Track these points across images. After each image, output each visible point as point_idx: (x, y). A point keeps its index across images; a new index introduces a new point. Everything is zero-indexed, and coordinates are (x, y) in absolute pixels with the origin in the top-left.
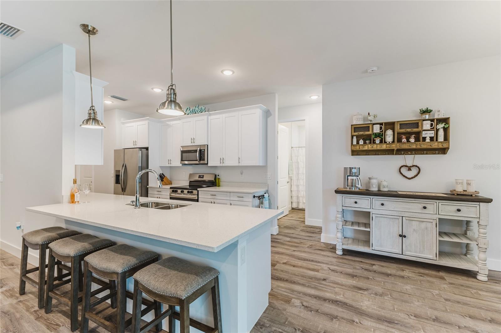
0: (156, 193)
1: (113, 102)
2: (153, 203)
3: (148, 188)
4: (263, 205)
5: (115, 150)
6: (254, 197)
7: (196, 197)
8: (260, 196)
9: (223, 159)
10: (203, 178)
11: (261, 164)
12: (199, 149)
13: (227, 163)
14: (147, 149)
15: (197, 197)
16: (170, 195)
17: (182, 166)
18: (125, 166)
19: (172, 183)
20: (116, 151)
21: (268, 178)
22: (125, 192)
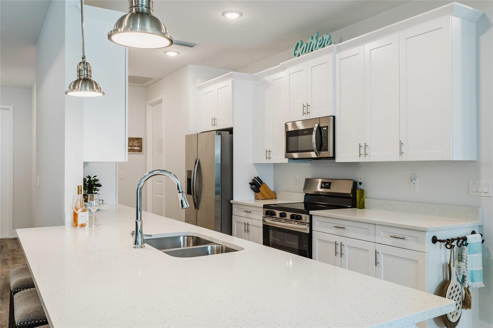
0: (244, 214)
1: (179, 53)
2: (190, 236)
3: (232, 204)
4: (462, 264)
5: (186, 136)
6: (435, 240)
7: (306, 229)
8: (453, 240)
9: (366, 146)
10: (328, 187)
11: (458, 156)
12: (317, 125)
13: (374, 156)
14: (230, 131)
15: (308, 228)
16: (264, 221)
17: (289, 162)
18: (199, 163)
19: (277, 197)
20: (188, 138)
21: (483, 194)
22: (198, 209)
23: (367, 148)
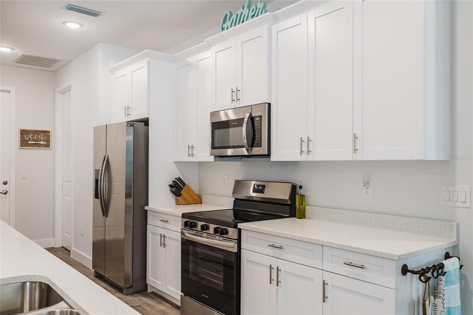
0: (160, 224)
1: (82, 25)
3: (147, 211)
4: (439, 301)
5: (94, 127)
6: (405, 270)
7: (233, 247)
8: (428, 269)
9: (309, 140)
10: (262, 191)
11: (432, 156)
12: (248, 115)
13: (320, 154)
14: (146, 122)
15: (236, 246)
16: (182, 233)
17: (215, 160)
18: (108, 161)
19: (203, 201)
20: (96, 129)
21: (459, 204)
22: (107, 217)
23: (310, 143)
